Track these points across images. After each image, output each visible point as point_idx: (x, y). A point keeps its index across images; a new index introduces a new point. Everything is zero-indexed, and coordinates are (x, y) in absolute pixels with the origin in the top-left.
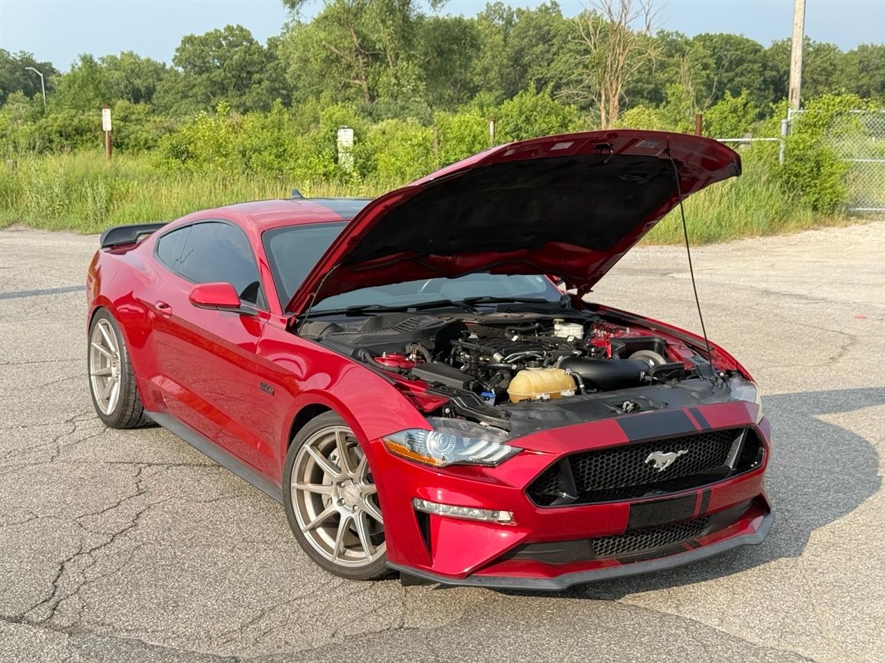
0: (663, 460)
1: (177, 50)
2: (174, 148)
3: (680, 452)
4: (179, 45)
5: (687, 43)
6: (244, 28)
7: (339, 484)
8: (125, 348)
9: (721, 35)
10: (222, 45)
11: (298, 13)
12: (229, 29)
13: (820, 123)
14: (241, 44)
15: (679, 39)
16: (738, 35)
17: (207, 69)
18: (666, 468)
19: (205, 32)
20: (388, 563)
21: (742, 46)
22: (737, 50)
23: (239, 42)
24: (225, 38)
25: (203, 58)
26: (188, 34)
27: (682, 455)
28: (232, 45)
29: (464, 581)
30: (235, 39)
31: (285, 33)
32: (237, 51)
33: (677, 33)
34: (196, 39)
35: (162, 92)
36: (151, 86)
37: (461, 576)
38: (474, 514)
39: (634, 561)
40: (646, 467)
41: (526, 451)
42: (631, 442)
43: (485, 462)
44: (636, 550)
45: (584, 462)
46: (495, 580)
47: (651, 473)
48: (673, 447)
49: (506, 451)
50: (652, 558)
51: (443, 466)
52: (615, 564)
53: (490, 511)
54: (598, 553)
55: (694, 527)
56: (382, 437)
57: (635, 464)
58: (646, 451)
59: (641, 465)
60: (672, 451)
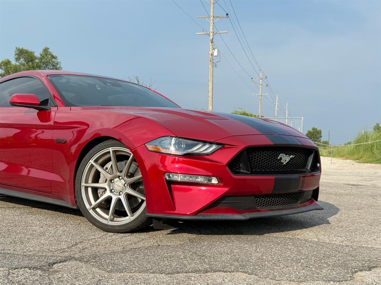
0: (285, 159)
3: (291, 156)
7: (111, 181)
18: (286, 163)
20: (147, 214)
27: (292, 158)
29: (195, 216)
37: (193, 214)
38: (199, 180)
39: (274, 210)
40: (278, 161)
41: (225, 146)
42: (274, 144)
43: (204, 153)
44: (273, 206)
45: (252, 154)
46: (211, 215)
47: (280, 165)
48: (289, 152)
49: (214, 147)
50: (282, 209)
51: (182, 154)
52: (267, 211)
53: (208, 177)
54: (257, 206)
55: (295, 198)
56: (144, 144)
57: (274, 158)
58: (278, 152)
59: (276, 160)
60: (289, 155)
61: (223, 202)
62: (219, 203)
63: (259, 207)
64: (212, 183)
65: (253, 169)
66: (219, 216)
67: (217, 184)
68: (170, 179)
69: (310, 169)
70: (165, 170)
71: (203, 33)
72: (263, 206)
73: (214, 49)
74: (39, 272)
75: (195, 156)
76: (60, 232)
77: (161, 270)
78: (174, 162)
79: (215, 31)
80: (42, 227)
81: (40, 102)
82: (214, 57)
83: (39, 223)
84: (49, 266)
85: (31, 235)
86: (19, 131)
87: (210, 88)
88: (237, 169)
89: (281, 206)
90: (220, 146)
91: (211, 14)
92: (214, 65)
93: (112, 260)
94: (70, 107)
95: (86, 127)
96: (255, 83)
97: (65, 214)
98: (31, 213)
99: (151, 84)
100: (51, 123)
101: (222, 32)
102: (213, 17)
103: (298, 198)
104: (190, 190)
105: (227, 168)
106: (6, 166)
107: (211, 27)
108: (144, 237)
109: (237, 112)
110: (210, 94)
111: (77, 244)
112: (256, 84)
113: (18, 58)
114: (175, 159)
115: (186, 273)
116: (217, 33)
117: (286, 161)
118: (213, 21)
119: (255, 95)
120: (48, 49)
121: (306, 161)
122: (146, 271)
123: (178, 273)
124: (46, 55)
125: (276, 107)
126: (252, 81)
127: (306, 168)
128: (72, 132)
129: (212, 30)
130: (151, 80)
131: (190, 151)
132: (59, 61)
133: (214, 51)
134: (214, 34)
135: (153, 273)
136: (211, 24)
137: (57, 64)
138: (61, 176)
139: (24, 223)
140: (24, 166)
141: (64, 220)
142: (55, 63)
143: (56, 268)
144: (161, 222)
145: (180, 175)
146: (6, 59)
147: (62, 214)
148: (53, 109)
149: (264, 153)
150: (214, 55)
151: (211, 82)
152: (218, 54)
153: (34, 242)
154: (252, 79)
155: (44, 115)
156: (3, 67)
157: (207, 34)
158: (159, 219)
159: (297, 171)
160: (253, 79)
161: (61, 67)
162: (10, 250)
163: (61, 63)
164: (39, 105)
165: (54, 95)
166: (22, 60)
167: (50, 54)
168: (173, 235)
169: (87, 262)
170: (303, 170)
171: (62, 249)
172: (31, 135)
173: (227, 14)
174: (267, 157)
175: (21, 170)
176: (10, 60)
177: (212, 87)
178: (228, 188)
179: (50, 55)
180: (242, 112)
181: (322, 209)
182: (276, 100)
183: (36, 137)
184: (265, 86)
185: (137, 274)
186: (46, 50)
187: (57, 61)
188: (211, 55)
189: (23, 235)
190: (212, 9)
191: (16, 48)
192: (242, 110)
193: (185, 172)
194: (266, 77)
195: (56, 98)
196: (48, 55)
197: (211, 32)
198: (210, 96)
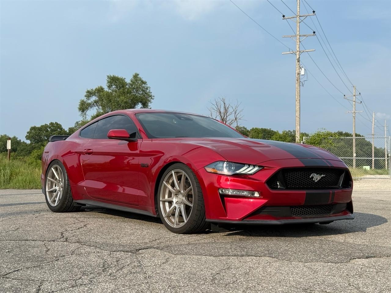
0: (317, 177)
1: (28, 133)
2: (39, 156)
4: (29, 130)
5: (248, 131)
6: (58, 123)
8: (66, 174)
9: (262, 129)
10: (48, 131)
11: (85, 114)
12: (52, 124)
13: (316, 142)
14: (57, 130)
15: (245, 130)
16: (269, 129)
17: (41, 141)
18: (318, 181)
19: (41, 125)
20: (206, 220)
21: (270, 133)
22: (268, 135)
23: (56, 129)
24: (50, 128)
25: (39, 136)
26: (33, 126)
27: (323, 177)
28: (52, 130)
29: (241, 221)
30: (54, 128)
31: (76, 126)
32: (55, 133)
33: (244, 127)
34: (36, 128)
35: (20, 151)
36: (15, 148)
37: (239, 220)
38: (244, 194)
39: (307, 218)
40: (310, 179)
41: (265, 168)
42: (305, 166)
43: (248, 173)
44: (307, 215)
45: (287, 174)
46: (254, 220)
47: (312, 182)
48: (320, 172)
49: (256, 169)
50: (314, 218)
51: (231, 174)
52: (300, 218)
53: (251, 192)
54: (293, 214)
55: (328, 209)
56: (204, 167)
57: (306, 177)
58: (310, 172)
59: (308, 178)
60: (320, 174)
61: (264, 211)
62: (261, 212)
63: (294, 216)
64: (255, 196)
65: (289, 185)
66: (260, 221)
67: (258, 197)
68: (223, 193)
69: (341, 186)
70: (219, 187)
71: (289, 53)
72: (298, 215)
73: (301, 68)
74: (130, 253)
75: (241, 176)
76: (145, 233)
77: (211, 254)
78: (227, 180)
79: (302, 50)
80: (132, 230)
81: (130, 135)
82: (301, 76)
83: (130, 227)
84: (136, 251)
85: (124, 234)
86: (114, 158)
87: (298, 107)
88: (274, 185)
89: (315, 215)
90: (261, 168)
91: (297, 33)
92: (301, 85)
93: (179, 248)
94: (151, 139)
95: (161, 155)
96: (348, 99)
97: (149, 222)
98: (123, 221)
99: (237, 105)
100: (138, 152)
101: (309, 51)
102: (299, 36)
103: (331, 209)
104: (240, 202)
105: (266, 185)
106: (105, 185)
107: (298, 46)
108: (205, 237)
109: (320, 132)
110: (298, 114)
111: (156, 240)
112: (349, 101)
113: (110, 85)
114: (227, 178)
115: (228, 256)
116: (303, 52)
117: (317, 179)
118: (299, 40)
119: (349, 112)
120: (138, 75)
121: (338, 179)
122: (201, 254)
123: (222, 256)
124: (136, 80)
125: (373, 124)
126: (344, 98)
127: (338, 185)
128: (151, 158)
129: (299, 48)
130: (238, 102)
131: (238, 172)
132: (148, 86)
133: (300, 70)
134: (300, 53)
135: (205, 256)
136: (297, 43)
137: (147, 89)
138: (145, 192)
139: (119, 228)
140: (119, 185)
141: (148, 226)
142: (145, 88)
143: (141, 252)
144: (217, 226)
145: (230, 190)
146: (99, 86)
147: (147, 222)
148: (139, 141)
149: (293, 173)
150: (302, 74)
151: (299, 101)
152: (305, 74)
153: (126, 238)
154: (344, 95)
155: (133, 145)
156: (96, 94)
157: (293, 53)
158: (216, 224)
159: (329, 187)
160: (346, 96)
161: (150, 92)
162: (110, 242)
163: (150, 88)
164: (129, 138)
165: (139, 129)
166: (114, 87)
167: (140, 79)
168: (228, 237)
169: (162, 249)
170: (335, 186)
171: (145, 243)
172: (124, 161)
173: (314, 32)
174: (300, 176)
175: (117, 188)
176: (103, 87)
177: (299, 107)
178: (267, 200)
179: (140, 81)
180: (325, 133)
181: (353, 219)
182: (372, 117)
183: (128, 162)
184: (359, 103)
185: (194, 256)
186: (136, 76)
187: (147, 86)
188: (298, 74)
189: (119, 235)
190: (299, 28)
191: (108, 76)
192: (325, 130)
193: (234, 188)
194: (360, 93)
195: (141, 132)
196: (138, 80)
197: (298, 51)
198: (297, 116)
